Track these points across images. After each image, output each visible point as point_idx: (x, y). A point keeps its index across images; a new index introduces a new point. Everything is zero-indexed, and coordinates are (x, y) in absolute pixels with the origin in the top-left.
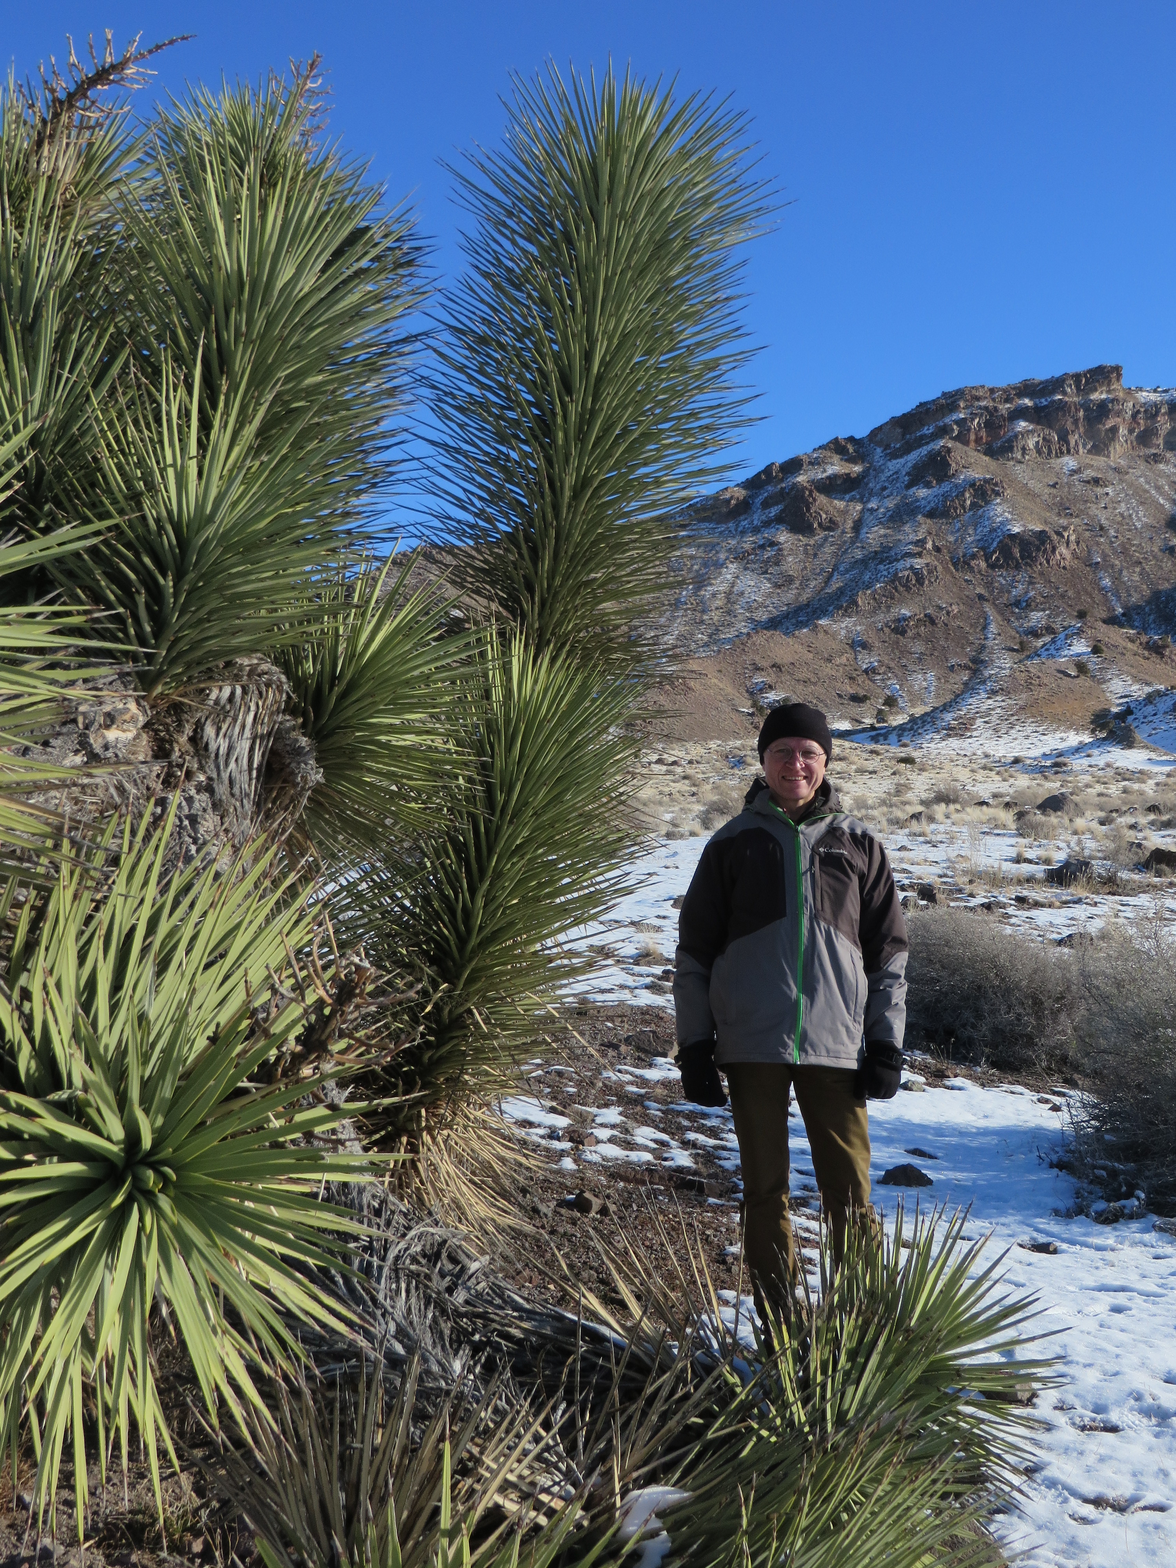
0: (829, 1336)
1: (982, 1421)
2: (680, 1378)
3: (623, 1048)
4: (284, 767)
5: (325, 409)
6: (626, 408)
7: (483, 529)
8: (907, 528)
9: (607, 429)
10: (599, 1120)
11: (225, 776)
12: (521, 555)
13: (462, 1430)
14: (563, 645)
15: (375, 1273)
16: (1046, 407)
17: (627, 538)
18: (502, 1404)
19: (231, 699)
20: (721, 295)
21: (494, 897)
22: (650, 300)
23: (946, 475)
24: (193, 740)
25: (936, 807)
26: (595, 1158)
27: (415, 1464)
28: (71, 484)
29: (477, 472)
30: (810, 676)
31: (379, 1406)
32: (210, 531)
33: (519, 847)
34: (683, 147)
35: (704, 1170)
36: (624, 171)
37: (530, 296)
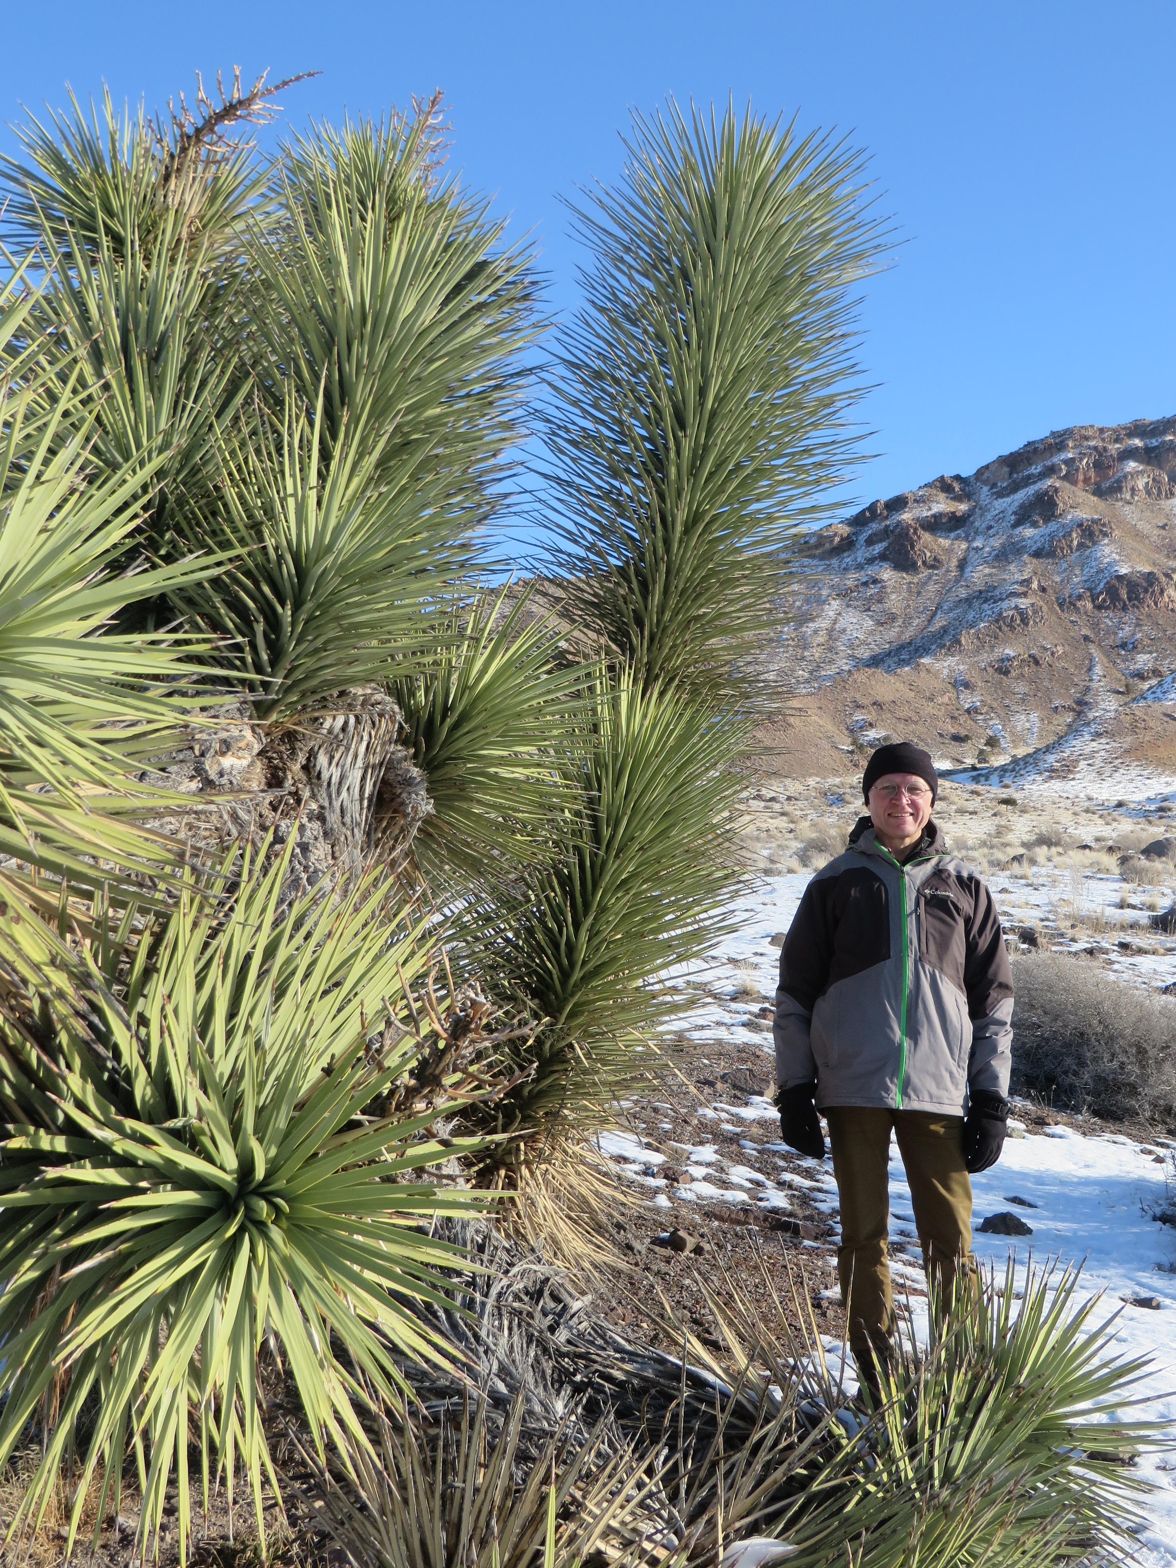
0: (938, 1389)
1: (1094, 1483)
2: (785, 1428)
3: (719, 1086)
4: (395, 797)
5: (445, 441)
6: (739, 443)
7: (594, 563)
8: (1012, 567)
9: (719, 465)
10: (694, 1158)
11: (337, 805)
12: (631, 590)
13: (566, 1473)
14: (672, 679)
15: (478, 1309)
16: (1156, 447)
17: (737, 574)
18: (605, 1448)
19: (344, 729)
20: (838, 332)
21: (598, 932)
22: (766, 336)
23: (1053, 515)
24: (306, 768)
25: (1037, 849)
26: (690, 1196)
27: (518, 1506)
28: (193, 512)
29: (589, 506)
30: (911, 714)
31: (482, 1445)
32: (329, 561)
33: (624, 881)
34: (802, 184)
35: (800, 1212)
36: (743, 207)
37: (646, 331)
